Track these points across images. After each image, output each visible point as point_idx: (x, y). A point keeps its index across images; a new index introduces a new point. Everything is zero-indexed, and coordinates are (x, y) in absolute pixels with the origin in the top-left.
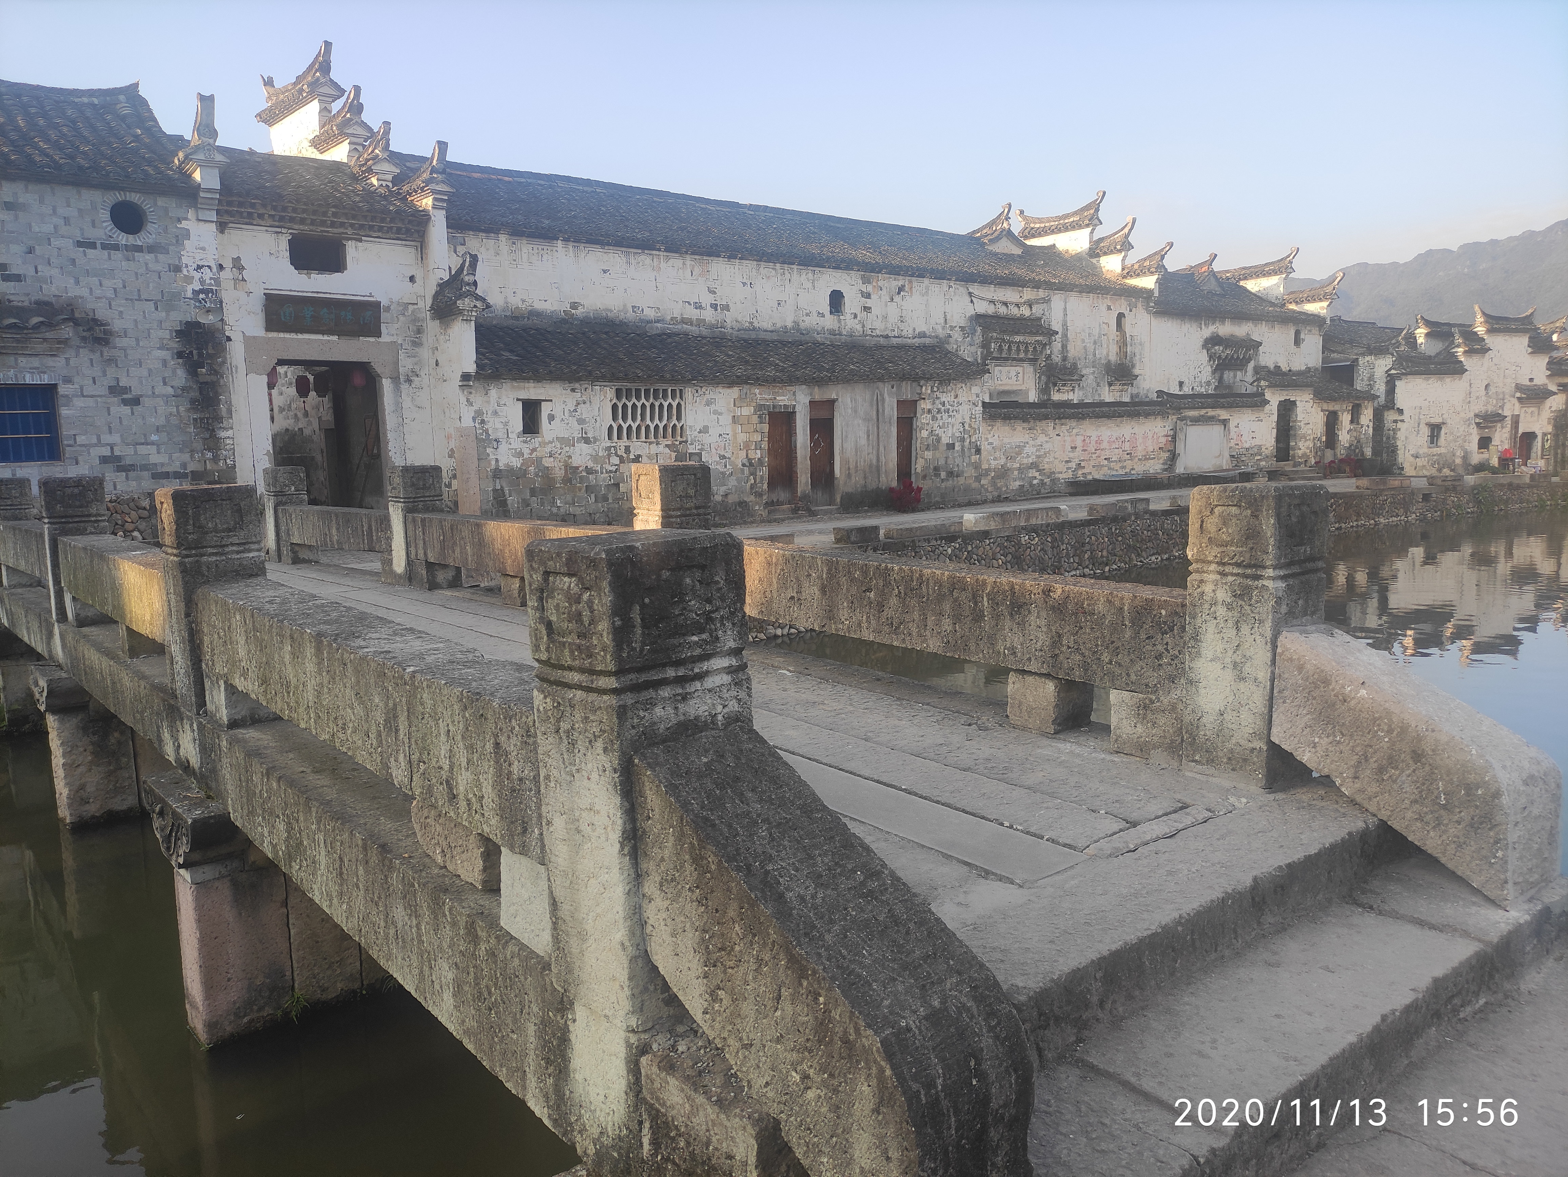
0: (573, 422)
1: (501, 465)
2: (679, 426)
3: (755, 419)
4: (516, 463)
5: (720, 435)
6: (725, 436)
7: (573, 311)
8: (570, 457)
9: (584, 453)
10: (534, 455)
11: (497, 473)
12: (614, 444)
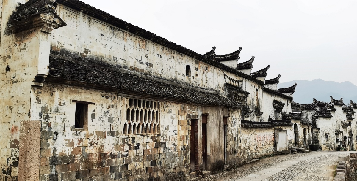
0: (106, 120)
1: (58, 154)
2: (157, 125)
3: (186, 122)
4: (68, 151)
5: (173, 131)
6: (175, 132)
7: (85, 54)
8: (102, 146)
9: (110, 143)
10: (80, 145)
11: (54, 161)
12: (127, 137)
